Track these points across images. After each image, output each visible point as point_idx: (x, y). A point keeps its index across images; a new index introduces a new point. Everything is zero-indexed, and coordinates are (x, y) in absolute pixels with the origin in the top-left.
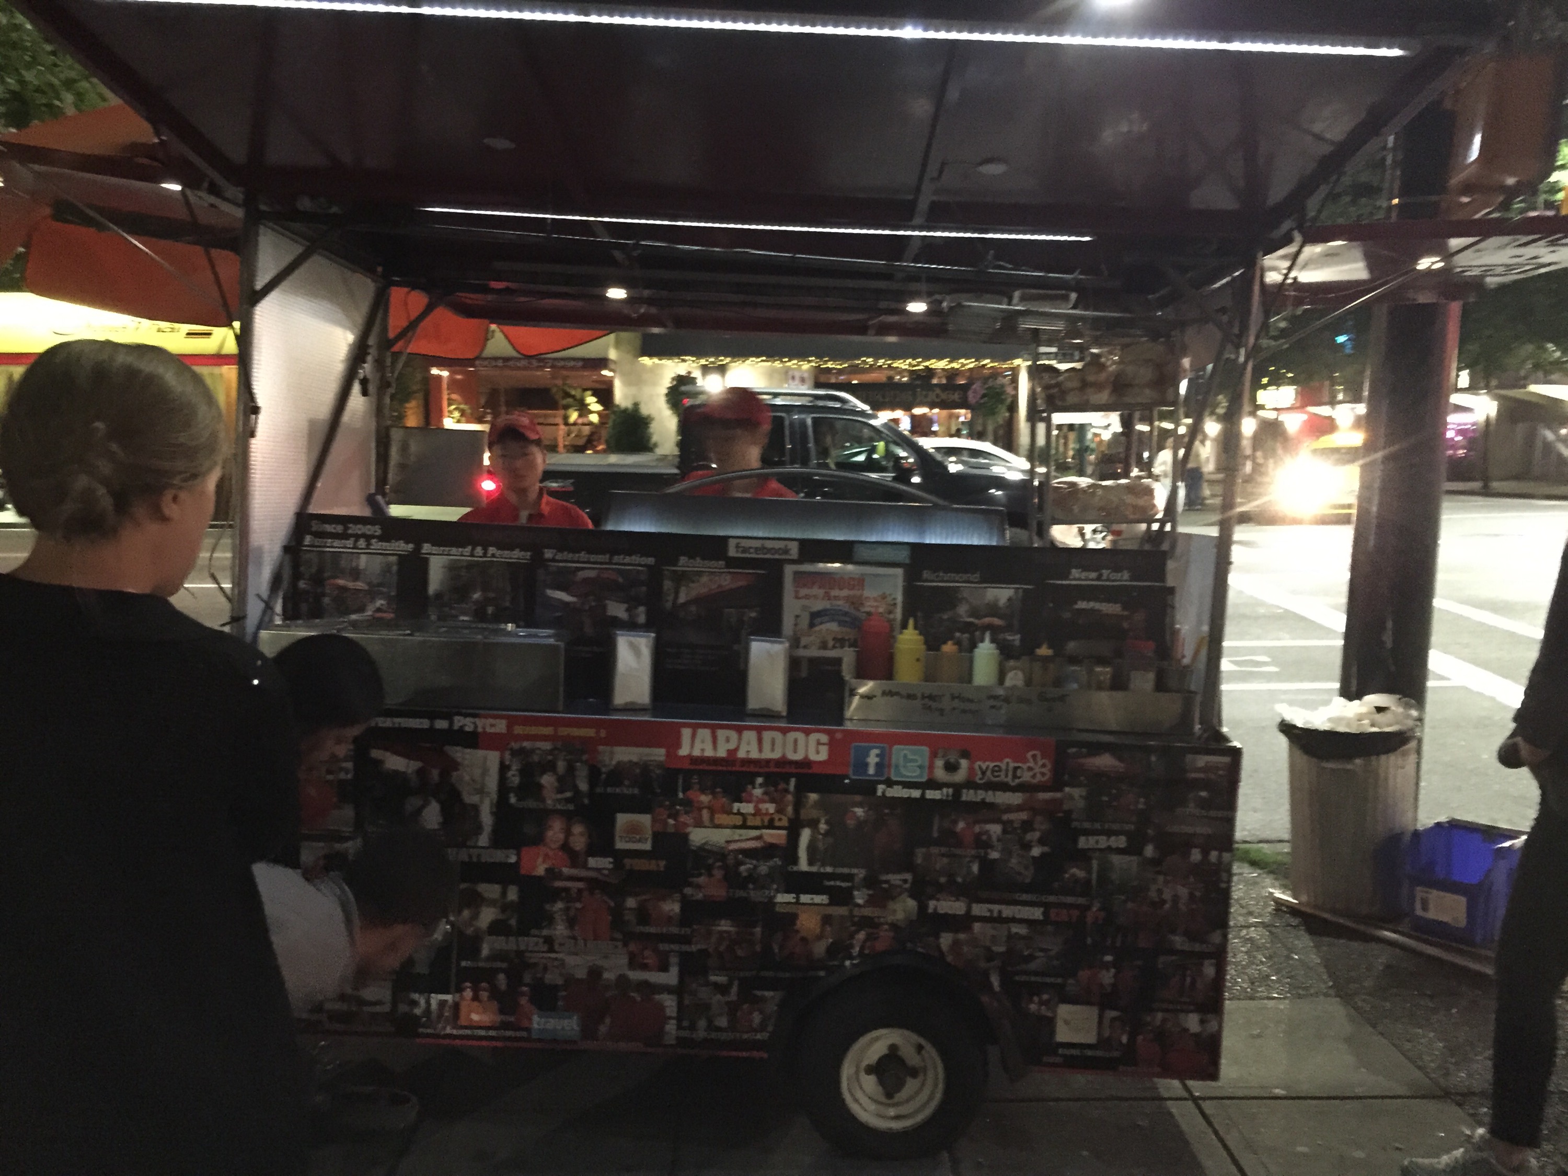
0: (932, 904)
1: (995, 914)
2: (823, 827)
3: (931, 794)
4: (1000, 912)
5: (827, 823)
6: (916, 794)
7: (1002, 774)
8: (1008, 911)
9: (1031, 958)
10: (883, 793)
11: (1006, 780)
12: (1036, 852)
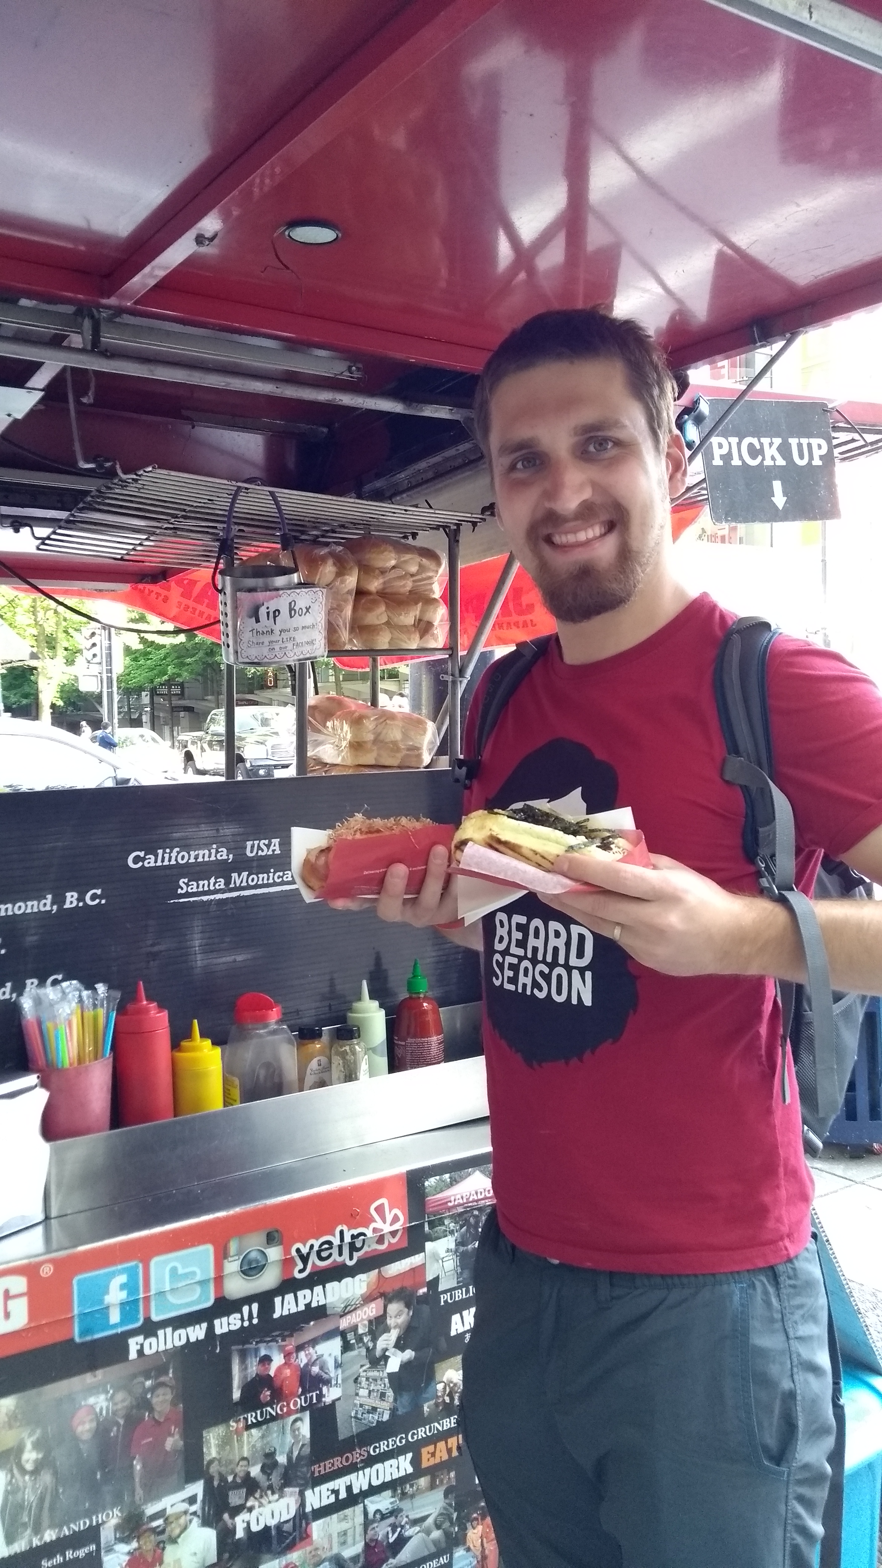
0: (240, 1523)
1: (343, 1495)
2: (30, 1457)
3: (223, 1325)
4: (349, 1488)
5: (37, 1446)
6: (197, 1332)
7: (335, 1252)
8: (359, 1481)
9: (402, 1541)
10: (140, 1352)
11: (339, 1259)
12: (394, 1365)
